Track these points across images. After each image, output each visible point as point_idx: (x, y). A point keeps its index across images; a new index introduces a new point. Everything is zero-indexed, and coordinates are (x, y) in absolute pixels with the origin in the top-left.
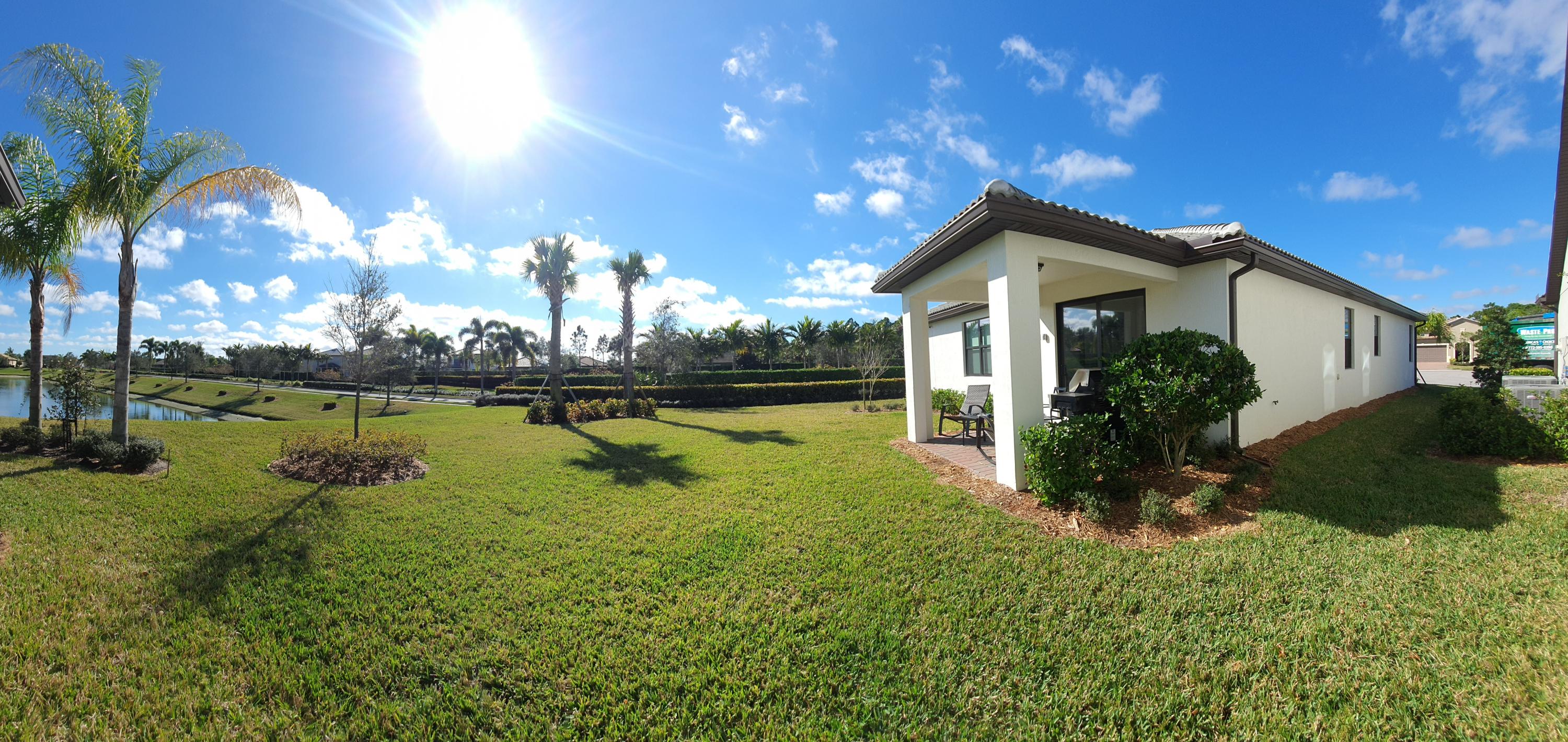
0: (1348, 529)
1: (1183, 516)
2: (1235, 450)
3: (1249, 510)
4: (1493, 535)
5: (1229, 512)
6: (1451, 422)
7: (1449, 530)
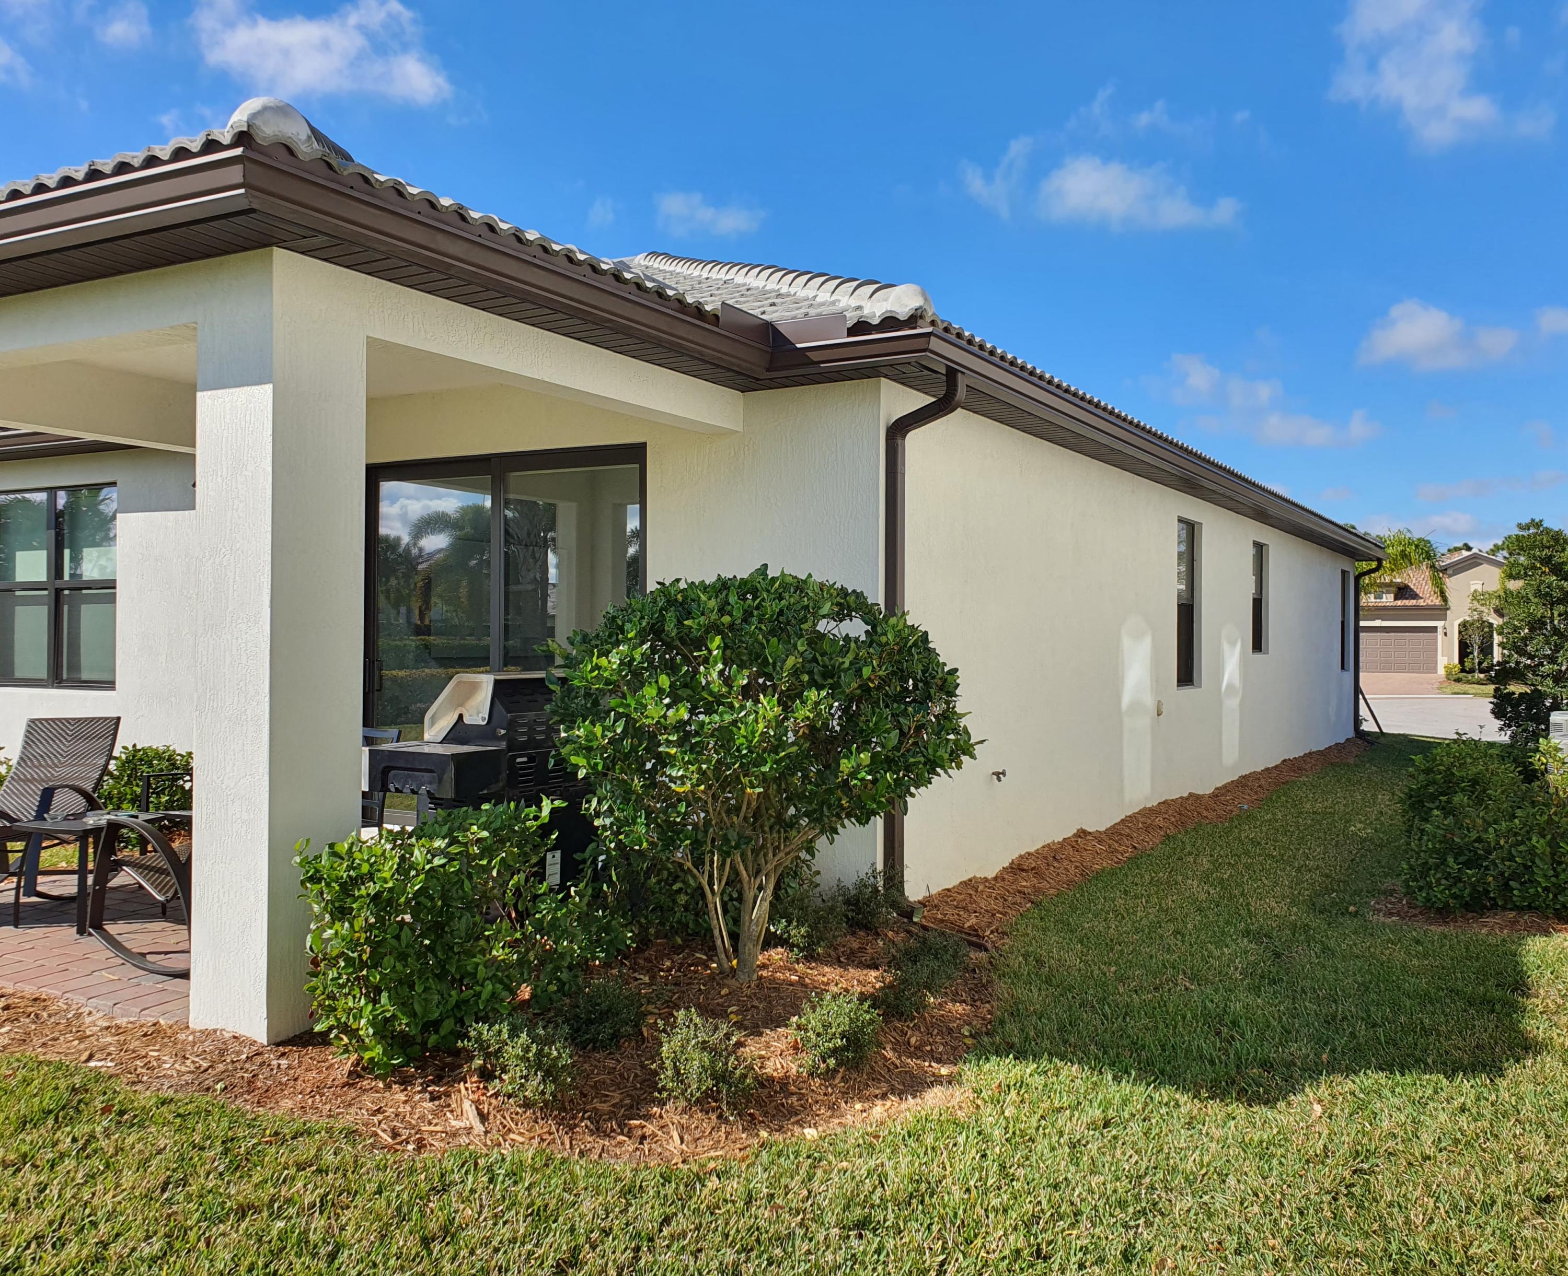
0: (1185, 1090)
1: (771, 1079)
2: (894, 905)
3: (939, 1061)
4: (1502, 1083)
5: (890, 1068)
6: (1428, 827)
7: (1409, 1079)
